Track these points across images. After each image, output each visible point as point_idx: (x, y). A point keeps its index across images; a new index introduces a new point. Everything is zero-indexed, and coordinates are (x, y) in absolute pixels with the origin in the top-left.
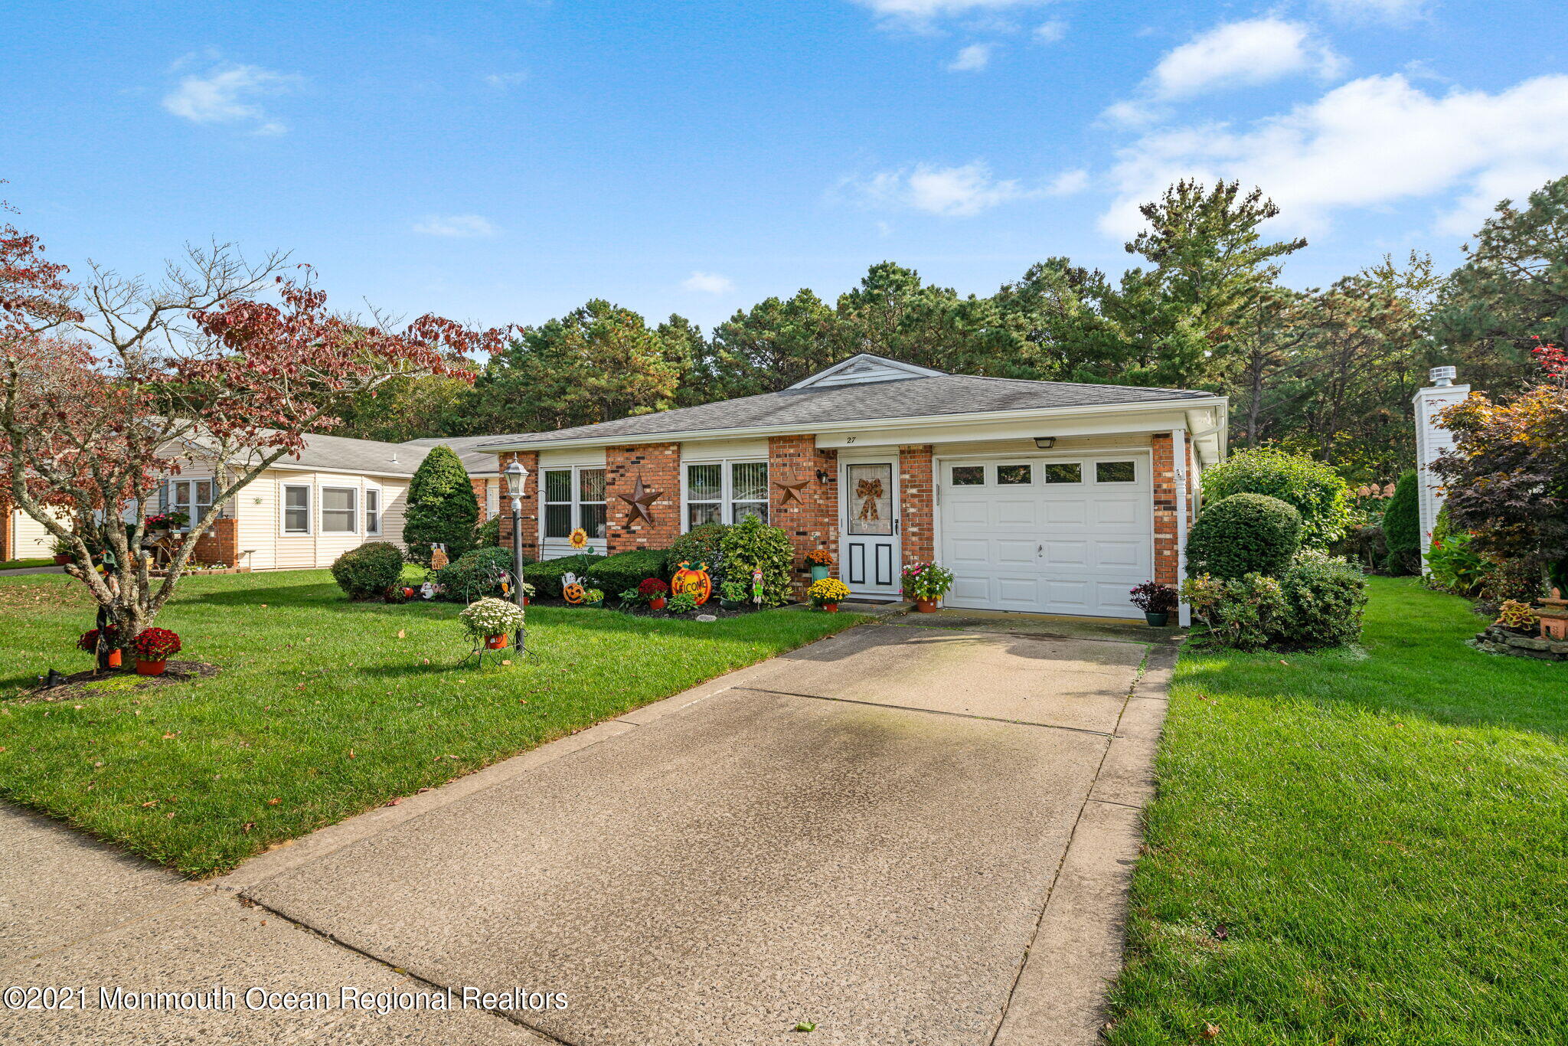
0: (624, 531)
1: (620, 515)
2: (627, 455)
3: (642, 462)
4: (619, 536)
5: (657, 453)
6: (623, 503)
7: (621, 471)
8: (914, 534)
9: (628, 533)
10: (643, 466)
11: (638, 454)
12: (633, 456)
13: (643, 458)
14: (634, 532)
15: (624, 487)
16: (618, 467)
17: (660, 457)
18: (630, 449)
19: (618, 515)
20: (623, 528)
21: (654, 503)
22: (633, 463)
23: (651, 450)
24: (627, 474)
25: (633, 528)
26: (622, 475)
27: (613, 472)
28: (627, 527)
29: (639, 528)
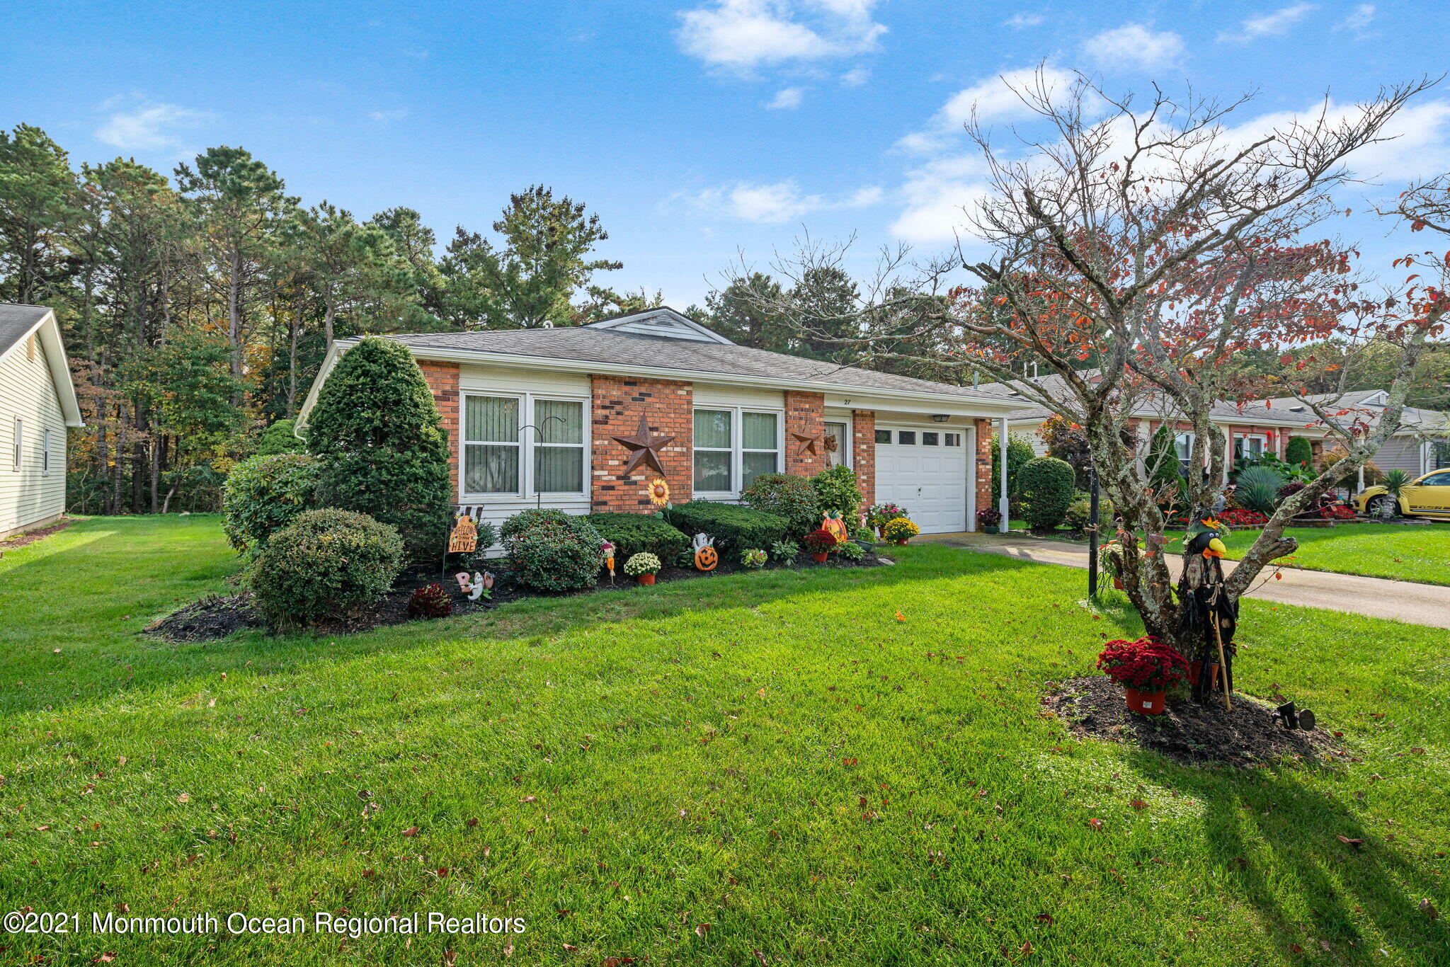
0: (622, 482)
1: (616, 463)
2: (627, 388)
3: (648, 400)
4: (612, 488)
5: (667, 391)
6: (620, 447)
7: (618, 408)
8: (864, 481)
9: (625, 484)
10: (649, 405)
11: (643, 390)
12: (635, 392)
13: (649, 395)
14: (635, 483)
15: (621, 428)
16: (611, 402)
17: (672, 396)
18: (631, 382)
19: (611, 463)
20: (619, 478)
21: (664, 449)
22: (634, 399)
23: (659, 386)
24: (626, 413)
25: (634, 478)
26: (619, 413)
27: (604, 407)
28: (625, 478)
29: (643, 478)
